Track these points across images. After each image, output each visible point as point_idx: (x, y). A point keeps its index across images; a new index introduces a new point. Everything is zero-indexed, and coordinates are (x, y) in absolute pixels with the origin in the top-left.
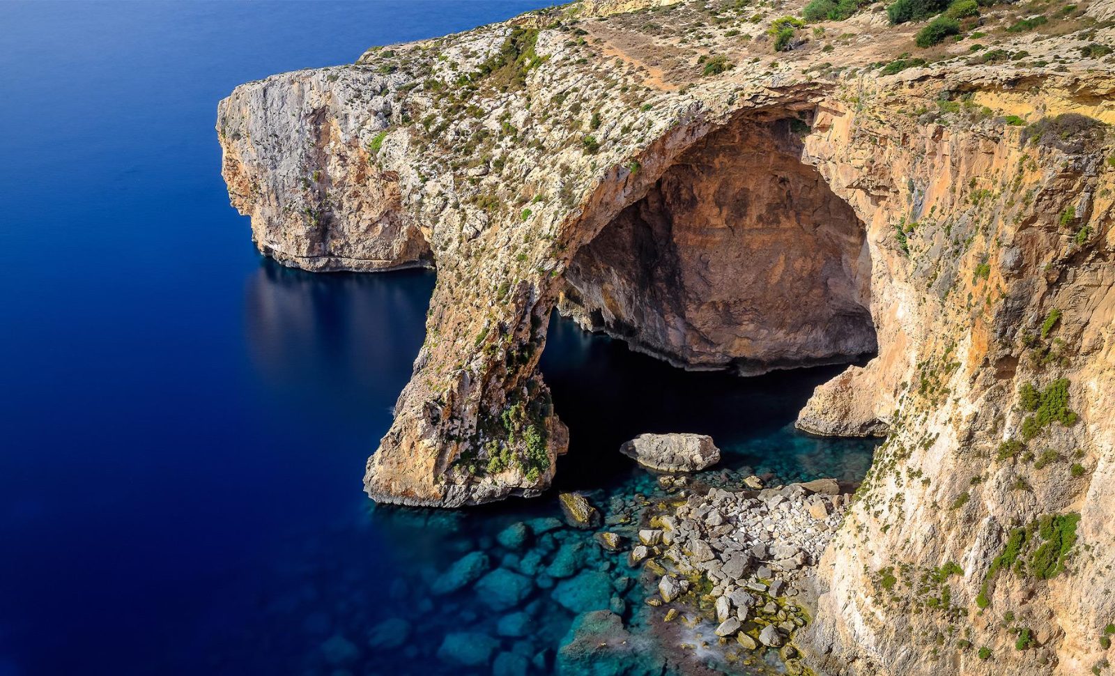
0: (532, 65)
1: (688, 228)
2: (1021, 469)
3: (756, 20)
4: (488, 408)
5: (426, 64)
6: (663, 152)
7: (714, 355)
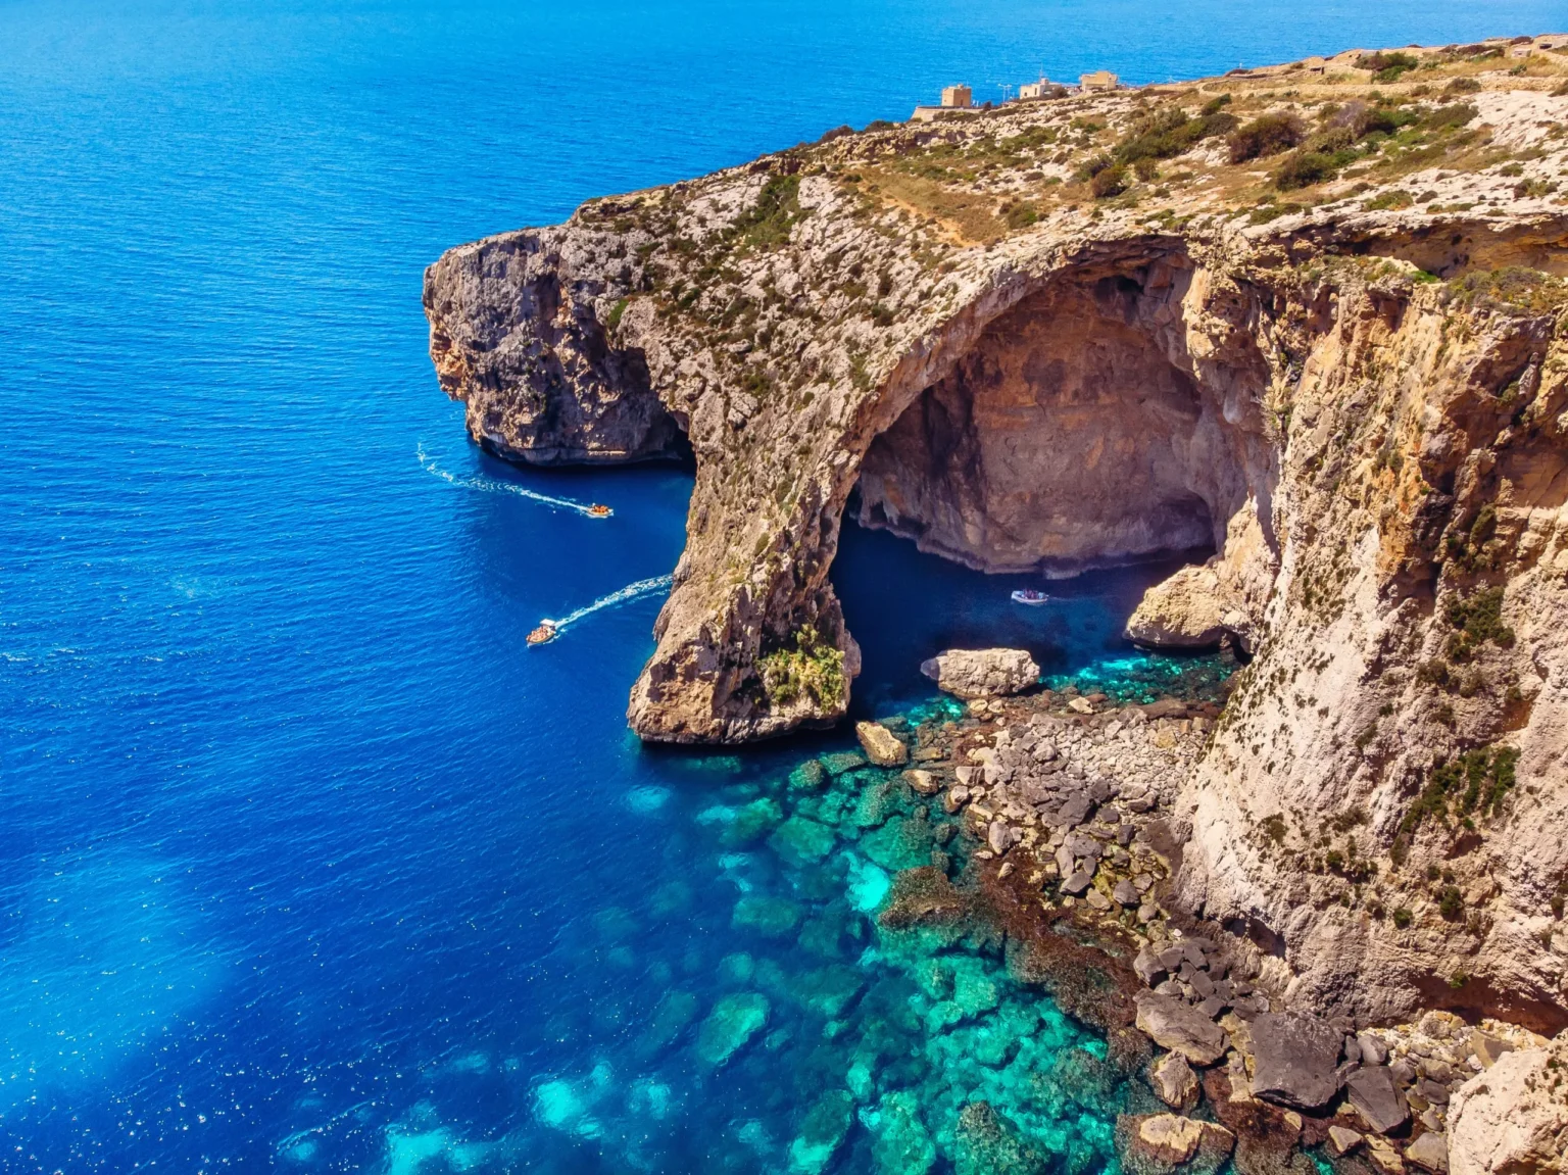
0: (795, 218)
1: (993, 408)
2: (1444, 697)
3: (1060, 160)
4: (771, 627)
5: (668, 220)
6: (971, 321)
7: (1019, 553)
